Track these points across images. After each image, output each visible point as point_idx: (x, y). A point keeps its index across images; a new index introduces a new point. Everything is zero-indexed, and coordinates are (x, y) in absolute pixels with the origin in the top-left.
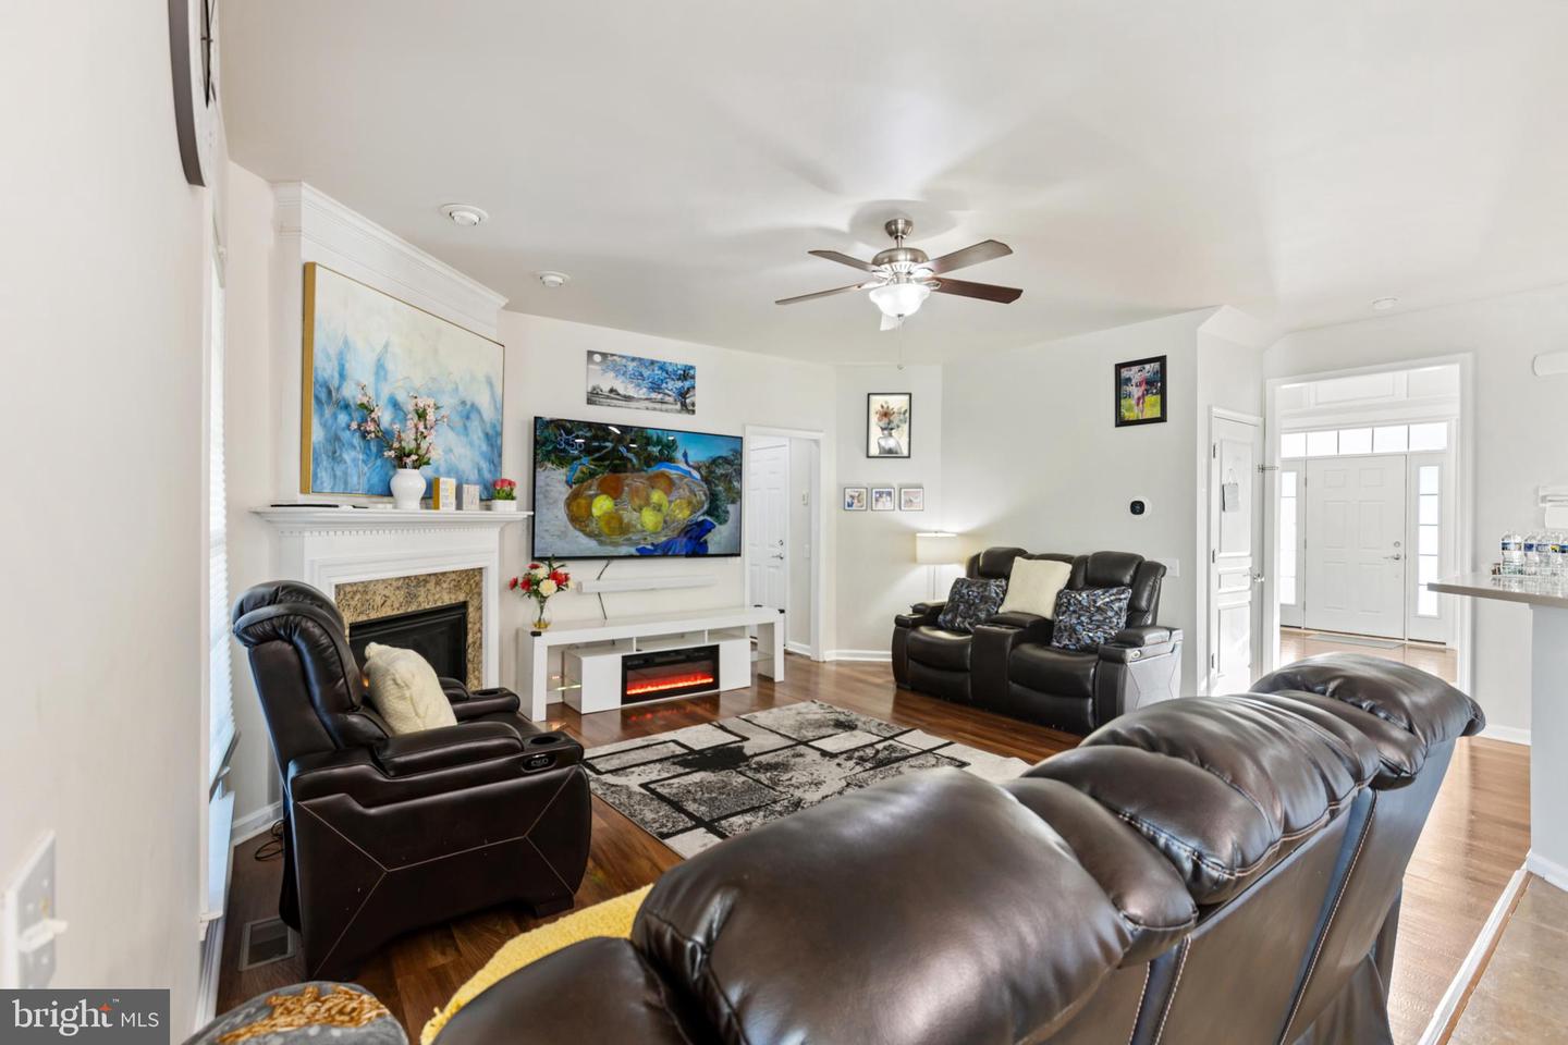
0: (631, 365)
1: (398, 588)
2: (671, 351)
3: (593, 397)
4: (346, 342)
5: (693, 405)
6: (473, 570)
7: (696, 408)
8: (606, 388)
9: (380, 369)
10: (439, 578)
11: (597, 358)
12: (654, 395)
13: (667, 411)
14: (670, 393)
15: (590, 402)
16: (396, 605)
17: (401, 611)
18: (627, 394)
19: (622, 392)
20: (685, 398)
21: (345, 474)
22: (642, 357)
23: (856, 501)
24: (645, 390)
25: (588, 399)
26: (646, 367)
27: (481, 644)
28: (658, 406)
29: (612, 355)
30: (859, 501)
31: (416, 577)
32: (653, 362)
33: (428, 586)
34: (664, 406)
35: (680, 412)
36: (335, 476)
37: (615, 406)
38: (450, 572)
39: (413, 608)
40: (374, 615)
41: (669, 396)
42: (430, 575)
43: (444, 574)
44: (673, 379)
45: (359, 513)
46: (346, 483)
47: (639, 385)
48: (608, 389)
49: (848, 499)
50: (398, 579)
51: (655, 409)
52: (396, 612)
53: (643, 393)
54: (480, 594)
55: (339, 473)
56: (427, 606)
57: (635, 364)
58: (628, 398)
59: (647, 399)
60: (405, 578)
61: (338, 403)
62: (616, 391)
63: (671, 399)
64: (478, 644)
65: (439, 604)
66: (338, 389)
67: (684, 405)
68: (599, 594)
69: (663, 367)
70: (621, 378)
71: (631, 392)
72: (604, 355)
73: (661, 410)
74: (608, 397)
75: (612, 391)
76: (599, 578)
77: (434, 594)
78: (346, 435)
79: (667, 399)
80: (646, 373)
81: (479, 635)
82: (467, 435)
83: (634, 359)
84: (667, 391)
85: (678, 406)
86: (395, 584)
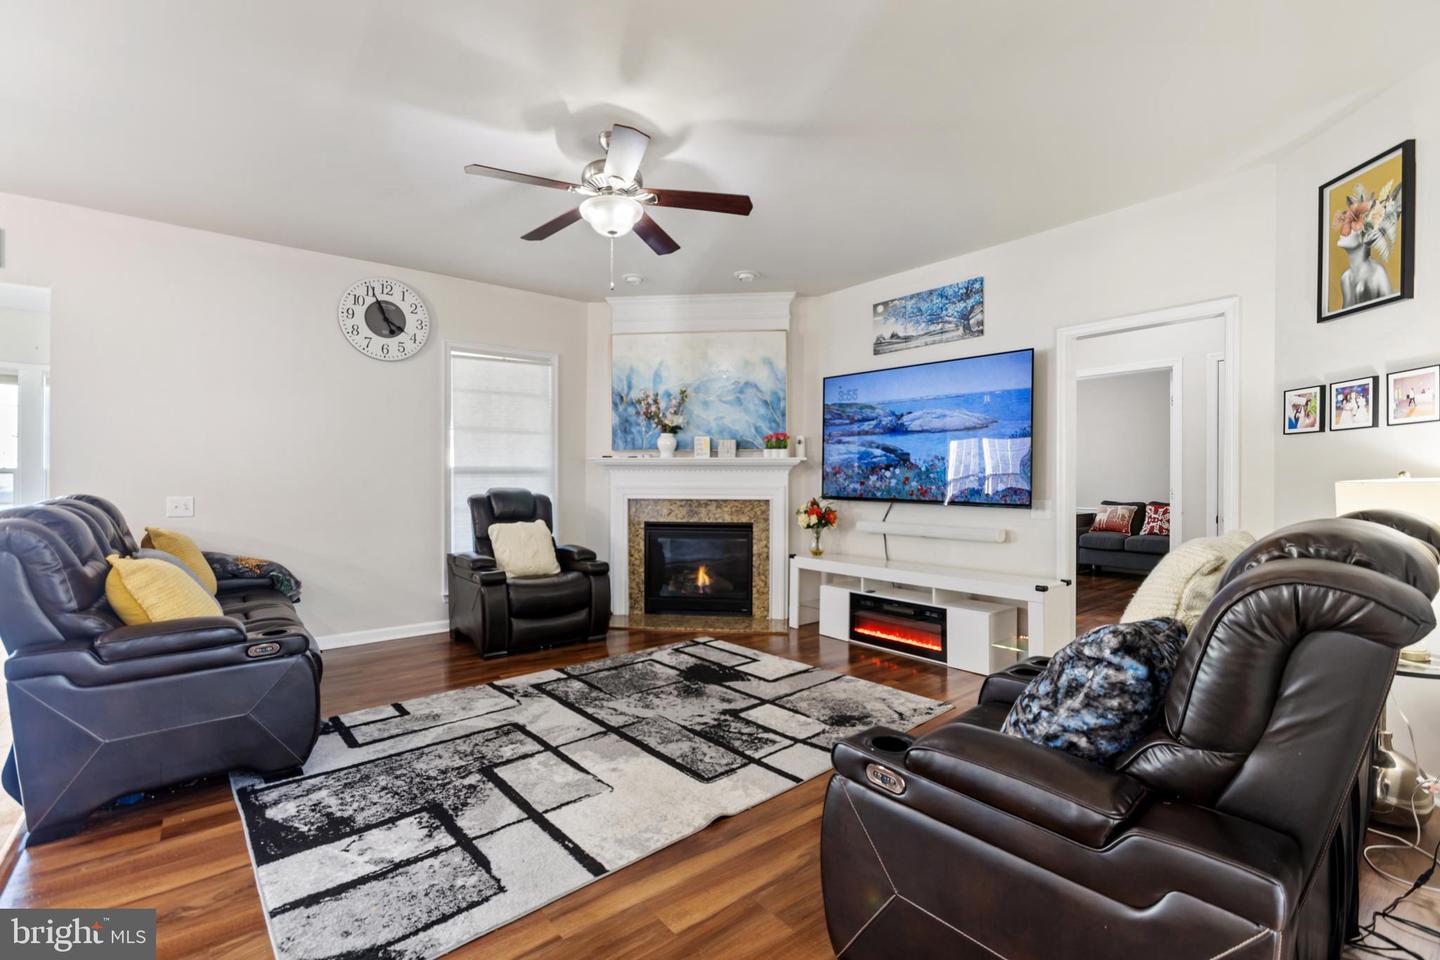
0: (910, 304)
1: (681, 506)
2: (950, 273)
3: (879, 347)
4: (632, 370)
5: (981, 323)
6: (759, 501)
7: (986, 328)
8: (887, 335)
9: (657, 377)
10: (720, 503)
11: (880, 309)
12: (932, 328)
13: (947, 341)
14: (951, 319)
15: (876, 352)
16: (680, 516)
17: (684, 520)
18: (907, 334)
19: (901, 334)
20: (969, 320)
21: (633, 439)
22: (918, 292)
23: (1302, 415)
24: (924, 325)
25: (875, 350)
26: (925, 300)
27: (768, 557)
28: (937, 338)
29: (892, 301)
30: (1307, 415)
31: (698, 501)
32: (931, 293)
33: (709, 508)
34: (945, 336)
35: (962, 338)
36: (626, 442)
37: (896, 350)
38: (731, 501)
39: (694, 520)
40: (662, 520)
41: (950, 323)
42: (711, 501)
43: (725, 501)
44: (954, 303)
45: (633, 460)
46: (633, 444)
47: (918, 322)
48: (889, 335)
49: (1290, 413)
50: (682, 500)
51: (934, 343)
52: (679, 521)
53: (922, 328)
54: (766, 520)
55: (629, 439)
56: (706, 520)
57: (913, 301)
58: (907, 339)
59: (926, 334)
60: (687, 500)
61: (627, 403)
62: (897, 335)
63: (952, 326)
64: (765, 555)
65: (720, 521)
66: (627, 395)
67: (967, 328)
68: (885, 535)
69: (942, 294)
70: (901, 321)
71: (911, 332)
72: (885, 304)
73: (941, 342)
74: (890, 343)
75: (893, 336)
76: (884, 520)
77: (714, 514)
78: (633, 419)
79: (947, 326)
80: (924, 306)
81: (766, 550)
82: (741, 404)
83: (912, 297)
84: (947, 318)
85: (961, 331)
86: (679, 503)
